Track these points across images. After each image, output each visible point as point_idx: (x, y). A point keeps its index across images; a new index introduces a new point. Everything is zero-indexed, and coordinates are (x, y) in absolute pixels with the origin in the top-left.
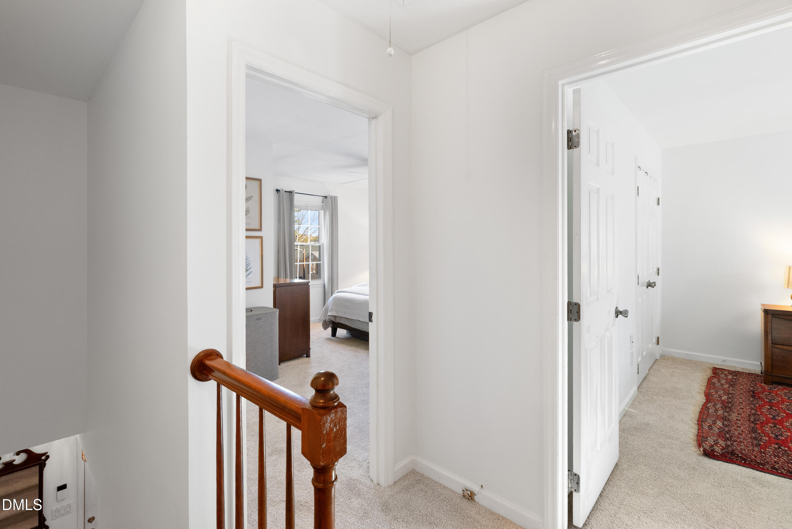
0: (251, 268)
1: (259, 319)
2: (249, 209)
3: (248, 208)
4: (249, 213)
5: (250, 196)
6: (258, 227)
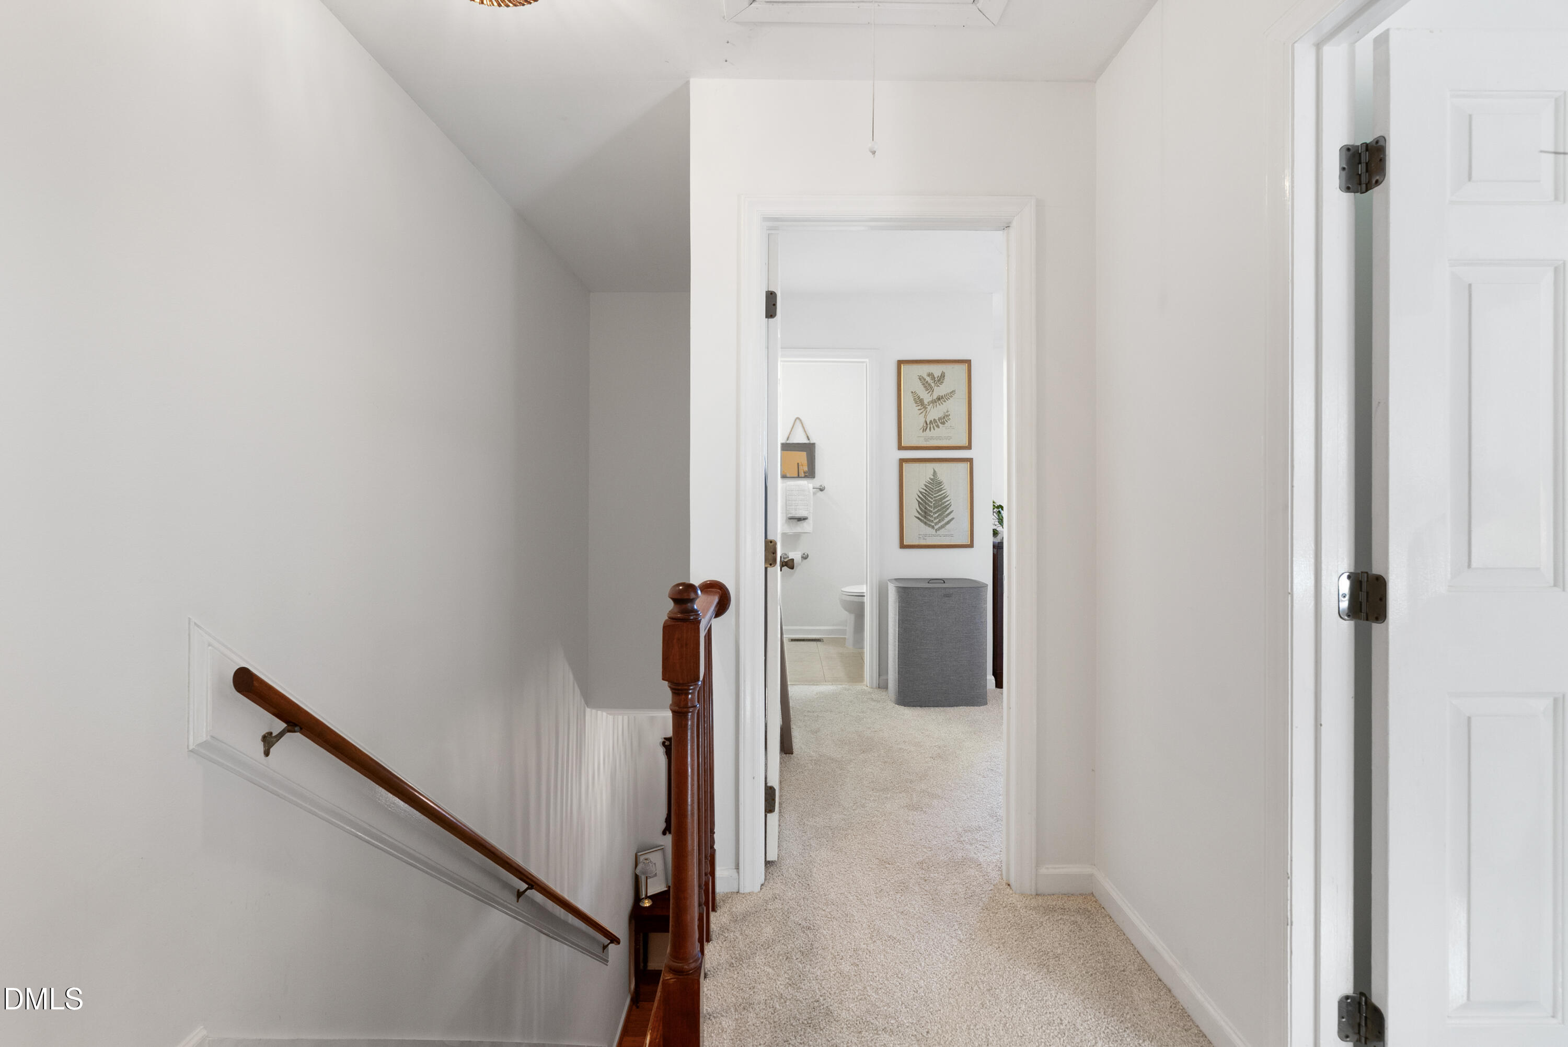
0: (951, 512)
1: (948, 596)
2: (949, 413)
3: (947, 412)
4: (949, 419)
5: (952, 390)
6: (965, 442)
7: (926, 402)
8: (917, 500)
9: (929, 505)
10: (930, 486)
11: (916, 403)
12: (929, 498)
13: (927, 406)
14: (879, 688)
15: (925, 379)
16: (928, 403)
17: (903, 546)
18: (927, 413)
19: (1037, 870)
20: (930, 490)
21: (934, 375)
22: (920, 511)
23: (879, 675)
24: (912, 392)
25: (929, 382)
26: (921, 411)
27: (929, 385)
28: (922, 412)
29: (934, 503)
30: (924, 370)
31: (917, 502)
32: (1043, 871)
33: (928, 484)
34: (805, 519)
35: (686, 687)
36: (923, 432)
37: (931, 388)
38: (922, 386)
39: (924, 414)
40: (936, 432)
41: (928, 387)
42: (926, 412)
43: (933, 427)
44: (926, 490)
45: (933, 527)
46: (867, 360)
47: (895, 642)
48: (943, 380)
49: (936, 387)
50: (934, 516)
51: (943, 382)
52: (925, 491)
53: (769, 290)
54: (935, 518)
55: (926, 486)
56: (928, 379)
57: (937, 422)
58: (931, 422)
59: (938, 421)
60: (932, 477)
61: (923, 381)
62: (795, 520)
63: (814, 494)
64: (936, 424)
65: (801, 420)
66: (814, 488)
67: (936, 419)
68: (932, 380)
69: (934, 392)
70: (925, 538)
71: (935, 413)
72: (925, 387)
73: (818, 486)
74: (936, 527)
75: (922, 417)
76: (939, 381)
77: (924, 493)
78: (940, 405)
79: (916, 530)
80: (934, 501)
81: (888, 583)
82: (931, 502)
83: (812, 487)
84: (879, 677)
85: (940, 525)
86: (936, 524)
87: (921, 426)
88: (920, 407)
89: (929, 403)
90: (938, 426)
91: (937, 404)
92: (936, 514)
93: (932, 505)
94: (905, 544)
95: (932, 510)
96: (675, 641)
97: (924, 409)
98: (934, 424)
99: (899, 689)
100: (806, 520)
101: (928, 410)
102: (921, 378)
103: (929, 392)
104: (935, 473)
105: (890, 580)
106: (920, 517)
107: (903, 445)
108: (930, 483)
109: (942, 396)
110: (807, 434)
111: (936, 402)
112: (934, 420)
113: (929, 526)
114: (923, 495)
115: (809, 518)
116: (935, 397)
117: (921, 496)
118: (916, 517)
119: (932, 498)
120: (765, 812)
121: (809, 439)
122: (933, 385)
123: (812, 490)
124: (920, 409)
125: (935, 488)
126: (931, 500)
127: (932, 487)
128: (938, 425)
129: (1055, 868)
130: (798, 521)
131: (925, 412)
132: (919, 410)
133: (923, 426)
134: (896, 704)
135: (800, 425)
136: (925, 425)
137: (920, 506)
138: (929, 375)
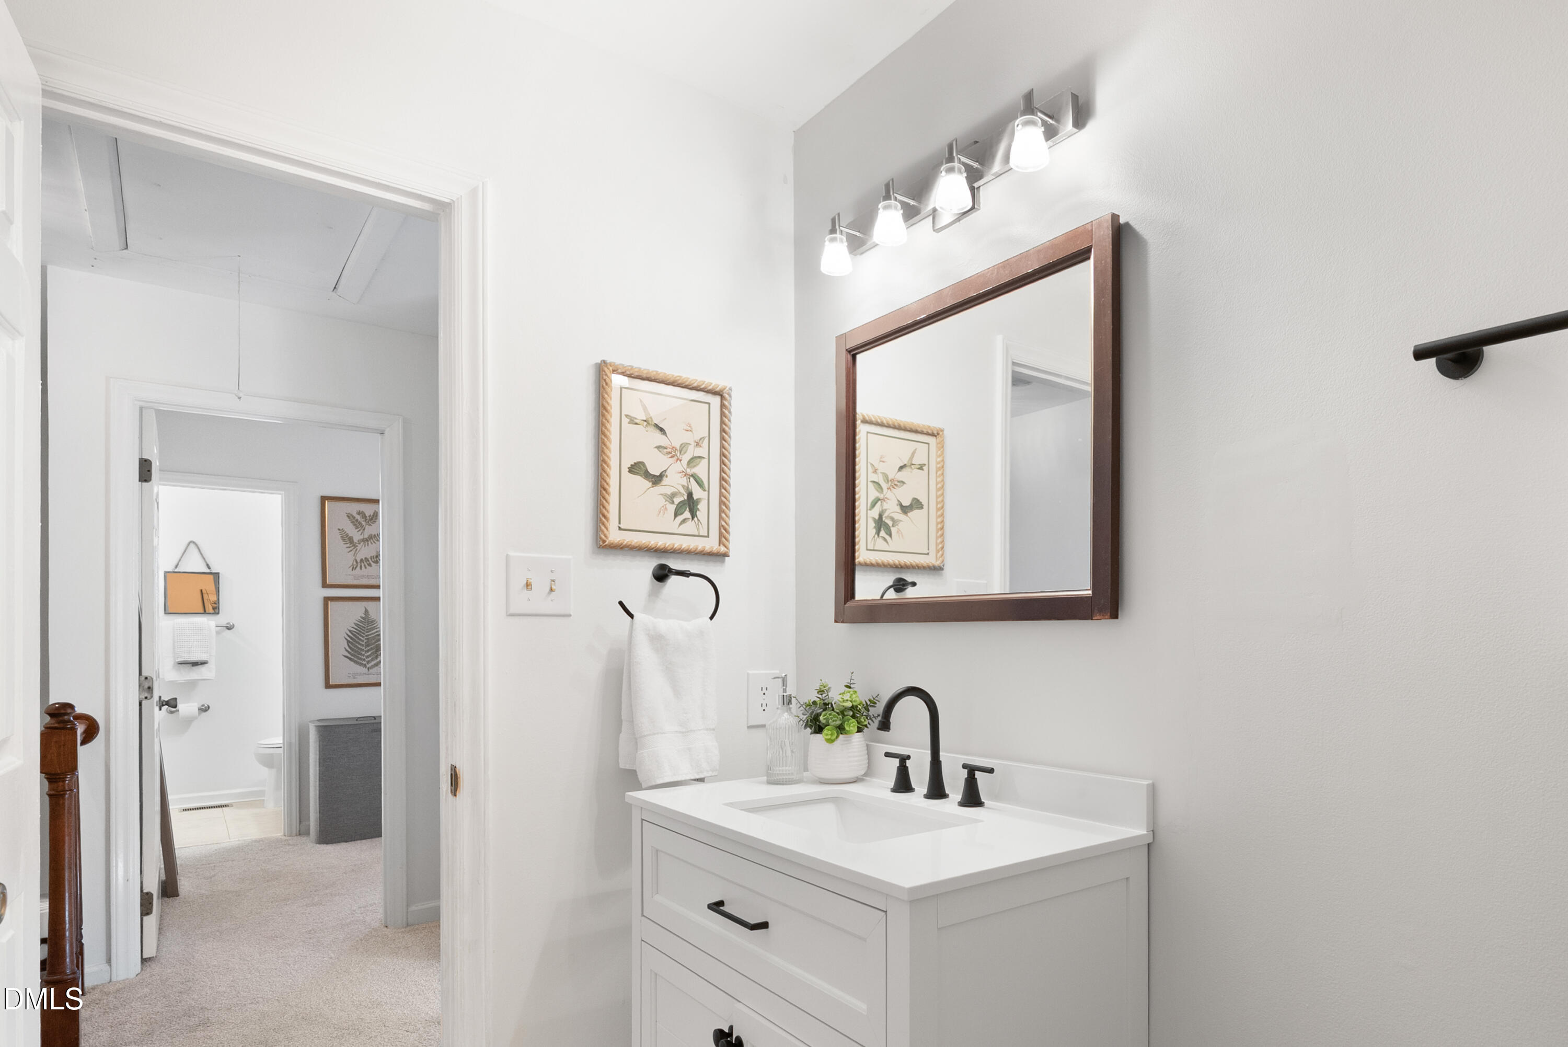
7: (355, 540)
8: (346, 639)
9: (359, 644)
10: (361, 624)
11: (344, 540)
12: (360, 637)
13: (357, 545)
14: (300, 834)
15: (355, 517)
16: (358, 541)
17: (328, 686)
18: (357, 552)
19: (407, 909)
20: (361, 628)
21: (365, 514)
22: (349, 650)
23: (300, 822)
24: (339, 529)
25: (359, 520)
26: (351, 549)
27: (360, 523)
28: (351, 551)
29: (365, 641)
30: (354, 508)
31: (346, 641)
32: (413, 908)
33: (358, 623)
34: (203, 663)
35: (64, 776)
36: (352, 570)
37: (362, 526)
38: (351, 524)
39: (353, 552)
40: (364, 572)
41: (357, 524)
42: (356, 550)
43: (365, 565)
44: (356, 629)
45: (365, 666)
46: (283, 492)
47: (316, 782)
48: (376, 519)
49: (367, 526)
50: (366, 655)
51: (375, 522)
52: (354, 630)
53: (143, 457)
54: (367, 657)
55: (356, 624)
56: (358, 517)
57: (368, 561)
58: (362, 560)
59: (370, 560)
60: (364, 616)
61: (352, 518)
62: (189, 665)
63: (218, 633)
64: (368, 563)
65: (196, 545)
66: (217, 626)
67: (368, 557)
68: (363, 518)
69: (366, 530)
70: (356, 677)
71: (365, 552)
72: (355, 525)
73: (224, 623)
74: (368, 666)
75: (351, 555)
76: (371, 519)
77: (354, 632)
78: (372, 544)
79: (343, 669)
80: (366, 639)
81: (308, 724)
82: (363, 641)
83: (215, 626)
84: (300, 824)
85: (373, 663)
86: (368, 662)
87: (351, 564)
88: (348, 545)
89: (360, 542)
90: (370, 565)
91: (369, 543)
92: (368, 652)
93: (364, 643)
94: (331, 683)
95: (364, 648)
96: (53, 744)
97: (353, 547)
98: (365, 562)
99: (320, 827)
100: (206, 665)
101: (358, 548)
102: (349, 516)
103: (360, 530)
104: (366, 611)
105: (310, 722)
106: (350, 656)
107: (328, 583)
108: (361, 622)
109: (375, 535)
110: (206, 562)
111: (368, 541)
112: (365, 558)
113: (360, 664)
114: (352, 634)
115: (209, 661)
116: (366, 536)
117: (350, 634)
118: (344, 656)
119: (363, 637)
120: (141, 915)
121: (209, 568)
122: (364, 523)
123: (214, 629)
124: (349, 547)
125: (367, 627)
126: (363, 639)
127: (364, 626)
128: (370, 563)
129: (423, 905)
130: (193, 666)
131: (354, 550)
132: (347, 547)
133: (353, 564)
134: (317, 844)
135: (196, 551)
136: (355, 563)
137: (350, 644)
138: (359, 513)
